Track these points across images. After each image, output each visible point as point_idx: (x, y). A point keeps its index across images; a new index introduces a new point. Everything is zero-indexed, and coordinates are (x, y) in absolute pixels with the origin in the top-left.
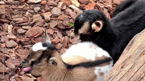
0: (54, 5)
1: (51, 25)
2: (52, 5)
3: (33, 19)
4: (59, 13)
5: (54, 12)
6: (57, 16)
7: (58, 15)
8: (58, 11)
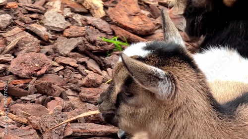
0: (39, 11)
1: (59, 47)
2: (33, 10)
3: (8, 39)
4: (61, 24)
5: (50, 22)
6: (58, 30)
7: (62, 27)
8: (58, 18)
